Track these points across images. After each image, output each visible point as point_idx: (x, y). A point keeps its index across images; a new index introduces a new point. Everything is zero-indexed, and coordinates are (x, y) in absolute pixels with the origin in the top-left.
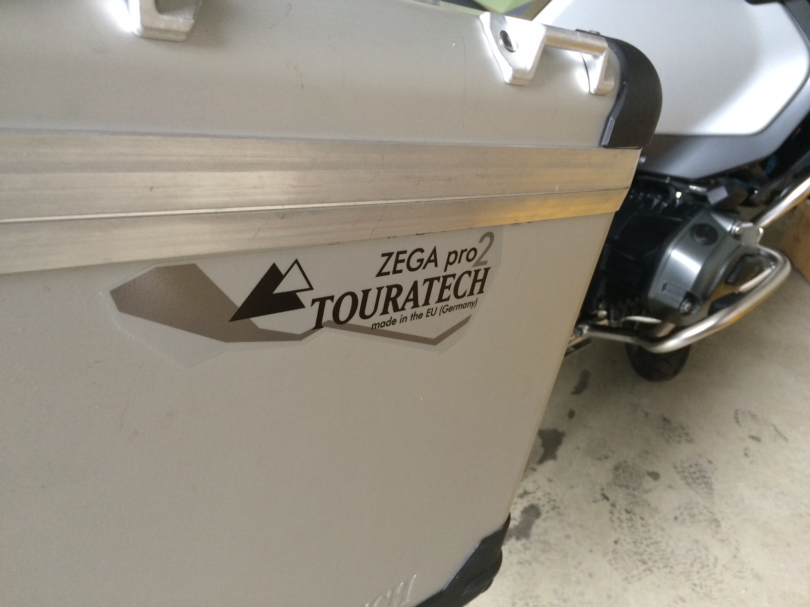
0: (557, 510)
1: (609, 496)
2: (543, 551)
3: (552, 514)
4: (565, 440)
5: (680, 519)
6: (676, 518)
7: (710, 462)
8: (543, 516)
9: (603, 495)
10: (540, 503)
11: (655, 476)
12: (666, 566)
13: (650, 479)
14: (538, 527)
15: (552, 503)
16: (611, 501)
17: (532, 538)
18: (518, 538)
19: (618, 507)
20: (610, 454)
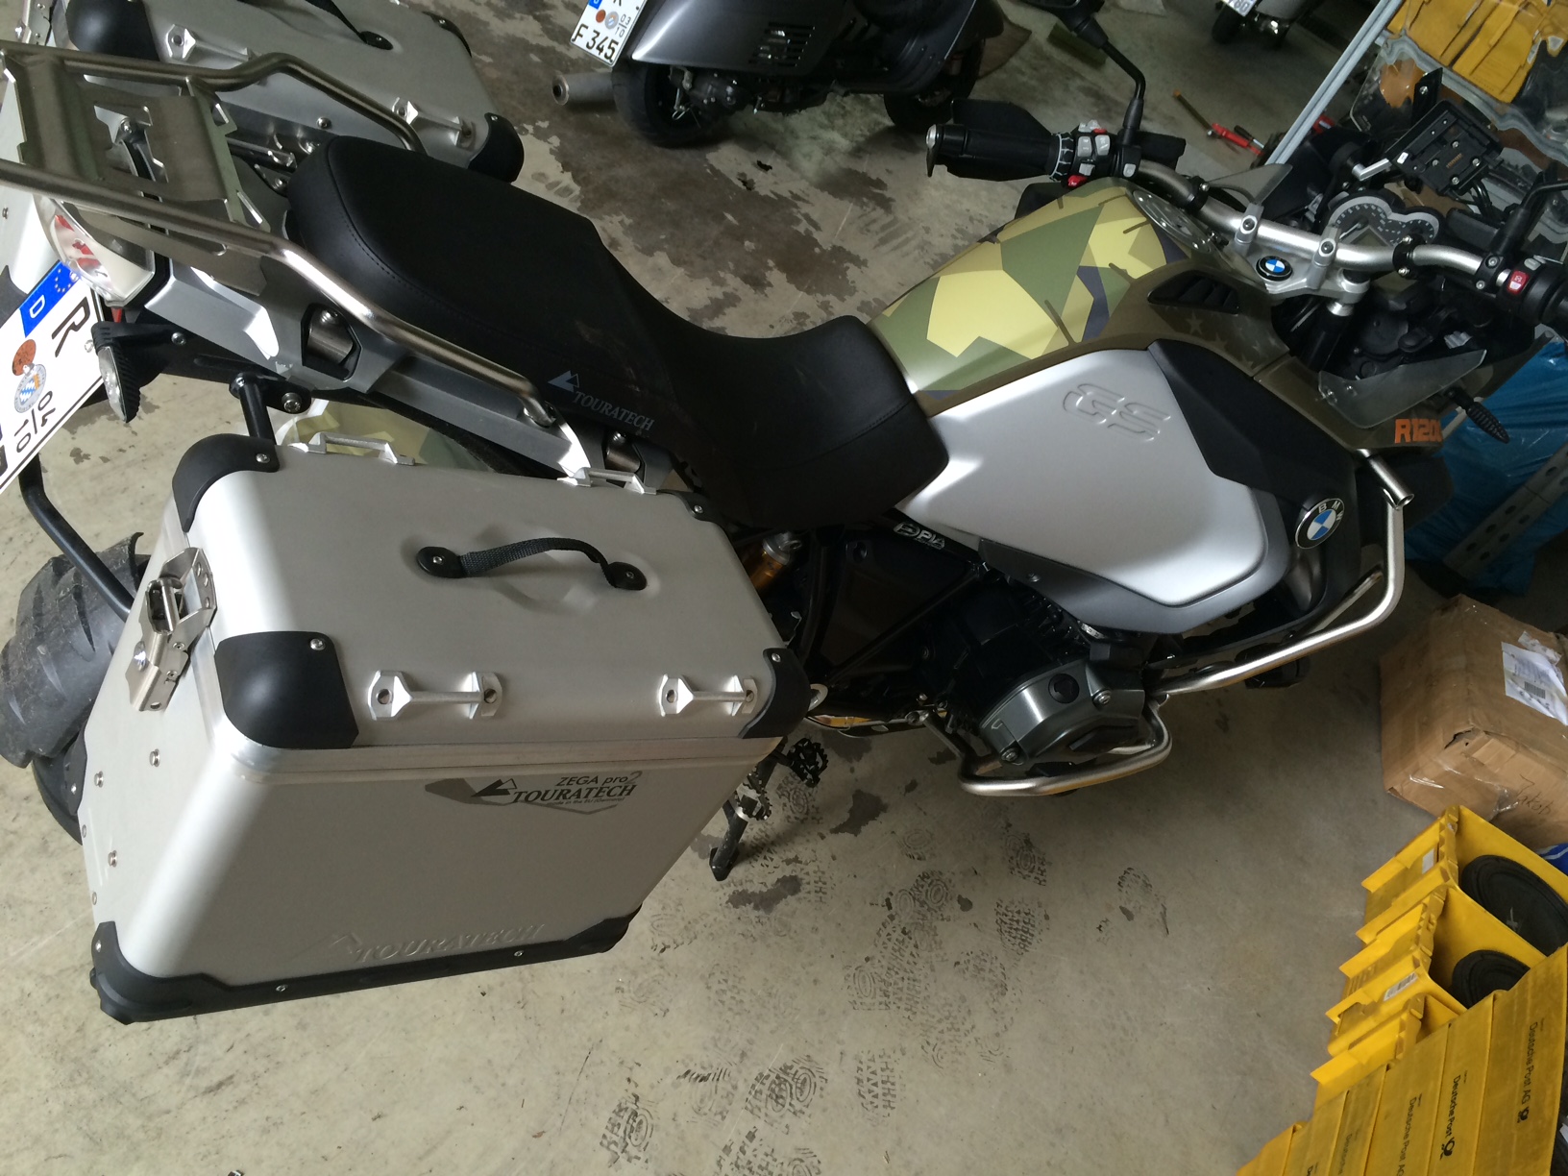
0: (821, 894)
1: (893, 906)
2: (777, 933)
3: (812, 896)
4: (882, 816)
5: (962, 966)
6: (957, 963)
7: (1047, 917)
8: (801, 895)
9: (888, 900)
10: (807, 879)
11: (966, 905)
12: (907, 1010)
13: (957, 906)
14: (787, 904)
15: (820, 884)
16: (892, 912)
17: (773, 914)
18: (756, 907)
19: (896, 922)
20: (927, 856)
